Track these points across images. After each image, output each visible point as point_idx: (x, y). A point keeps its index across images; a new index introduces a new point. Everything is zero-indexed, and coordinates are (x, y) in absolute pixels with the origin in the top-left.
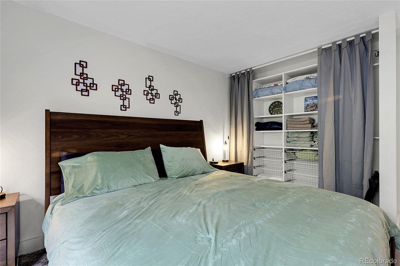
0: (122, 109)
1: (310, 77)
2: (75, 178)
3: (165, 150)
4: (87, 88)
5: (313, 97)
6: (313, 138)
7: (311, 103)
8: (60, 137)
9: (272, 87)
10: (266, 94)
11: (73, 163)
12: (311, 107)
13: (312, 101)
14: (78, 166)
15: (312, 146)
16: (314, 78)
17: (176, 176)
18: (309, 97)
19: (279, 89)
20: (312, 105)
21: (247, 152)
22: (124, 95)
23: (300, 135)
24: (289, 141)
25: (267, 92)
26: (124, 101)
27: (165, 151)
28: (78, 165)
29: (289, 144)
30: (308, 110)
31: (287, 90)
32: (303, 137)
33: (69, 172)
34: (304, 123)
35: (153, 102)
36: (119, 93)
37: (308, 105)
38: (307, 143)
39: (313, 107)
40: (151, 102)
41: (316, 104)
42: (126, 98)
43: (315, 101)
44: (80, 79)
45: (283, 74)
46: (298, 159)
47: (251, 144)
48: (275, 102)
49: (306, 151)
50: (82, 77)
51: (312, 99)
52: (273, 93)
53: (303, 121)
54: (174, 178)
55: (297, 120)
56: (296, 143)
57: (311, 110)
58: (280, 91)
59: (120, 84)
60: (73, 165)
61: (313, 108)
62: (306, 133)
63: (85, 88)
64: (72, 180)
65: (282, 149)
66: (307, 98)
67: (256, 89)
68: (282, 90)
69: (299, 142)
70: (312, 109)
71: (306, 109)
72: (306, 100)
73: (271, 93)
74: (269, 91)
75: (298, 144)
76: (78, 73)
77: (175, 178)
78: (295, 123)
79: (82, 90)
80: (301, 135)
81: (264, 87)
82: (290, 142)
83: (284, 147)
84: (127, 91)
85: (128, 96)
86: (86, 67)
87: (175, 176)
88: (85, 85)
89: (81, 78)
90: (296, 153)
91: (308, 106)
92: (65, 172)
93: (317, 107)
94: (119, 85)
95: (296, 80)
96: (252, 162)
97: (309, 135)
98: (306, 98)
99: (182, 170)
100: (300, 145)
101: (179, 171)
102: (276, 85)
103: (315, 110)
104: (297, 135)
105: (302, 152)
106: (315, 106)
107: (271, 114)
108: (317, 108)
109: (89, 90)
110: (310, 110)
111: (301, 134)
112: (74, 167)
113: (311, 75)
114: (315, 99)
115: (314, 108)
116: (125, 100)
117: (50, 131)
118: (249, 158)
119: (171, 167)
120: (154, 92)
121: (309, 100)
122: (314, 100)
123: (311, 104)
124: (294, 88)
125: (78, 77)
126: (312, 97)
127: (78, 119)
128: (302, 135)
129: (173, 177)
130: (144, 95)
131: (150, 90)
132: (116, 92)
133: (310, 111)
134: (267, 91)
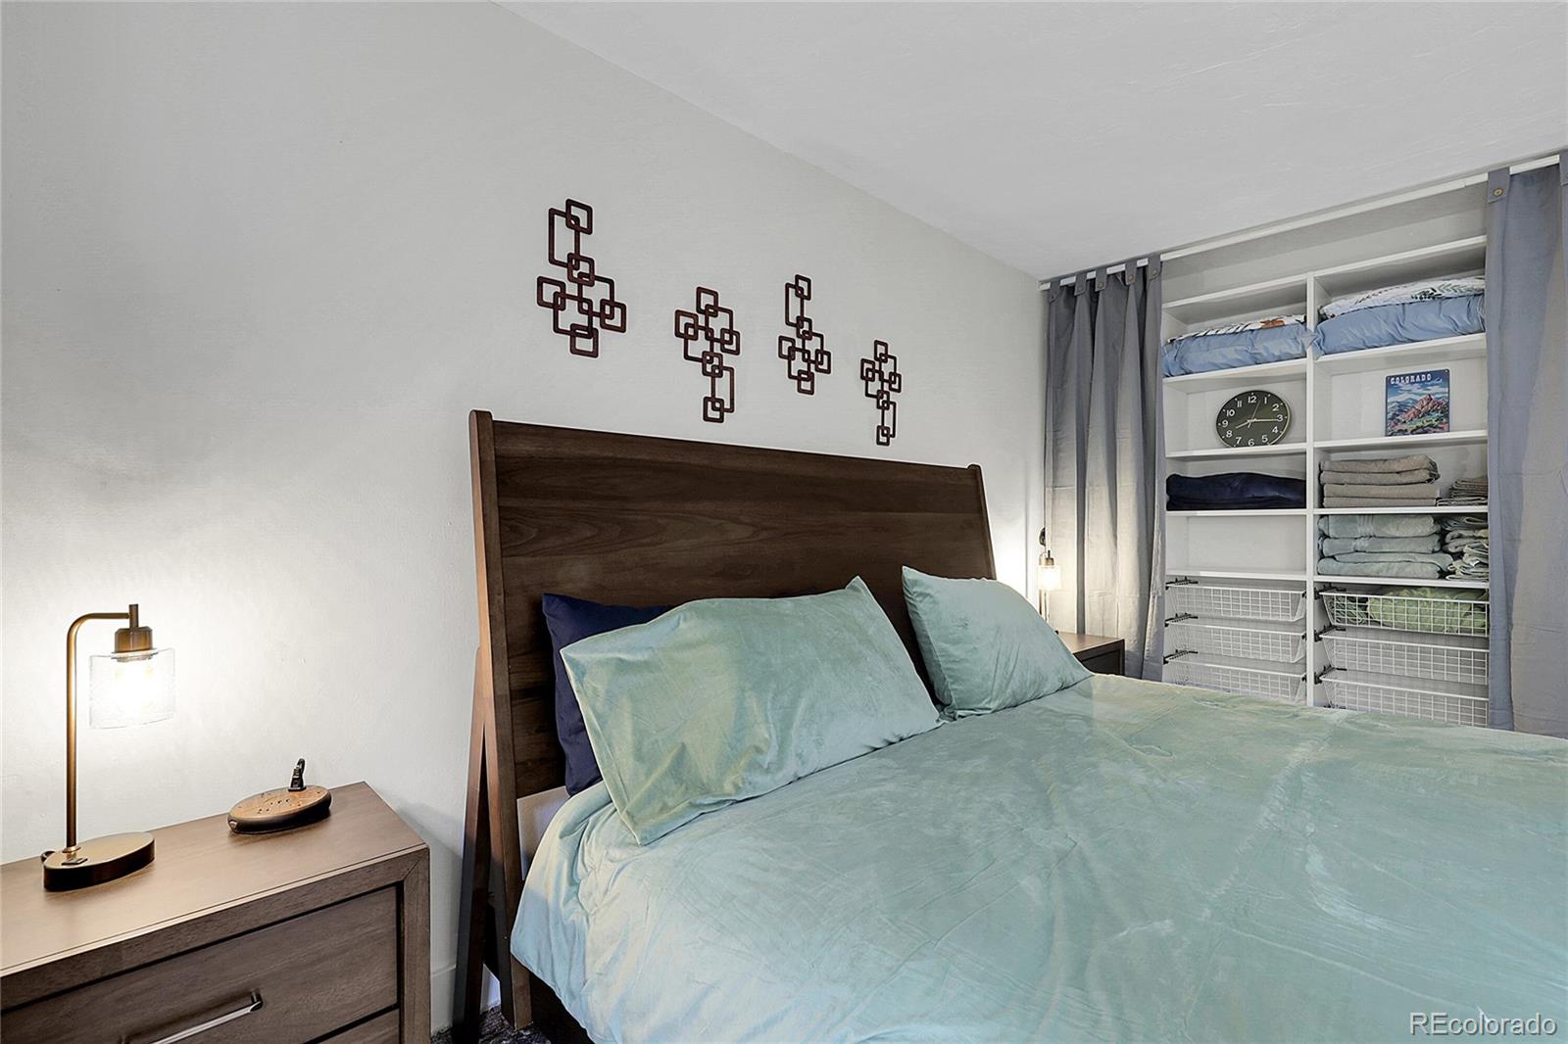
0: (709, 416)
1: (1438, 292)
2: (634, 715)
3: (927, 592)
4: (590, 321)
5: (1426, 373)
6: (1443, 543)
7: (1418, 398)
8: (534, 533)
9: (1252, 331)
10: (1224, 361)
11: (619, 651)
12: (1419, 415)
13: (1421, 391)
14: (641, 662)
15: (1443, 574)
16: (1458, 293)
17: (990, 702)
18: (1404, 376)
19: (1290, 341)
20: (1423, 407)
21: (1138, 595)
22: (717, 355)
23: (1384, 529)
24: (1331, 555)
25: (1231, 353)
26: (717, 379)
27: (928, 595)
28: (639, 657)
29: (1334, 566)
30: (1404, 427)
31: (1330, 343)
32: (1397, 535)
33: (607, 692)
34: (1405, 481)
35: (805, 385)
36: (700, 346)
37: (1402, 408)
38: (1419, 560)
39: (1428, 413)
40: (802, 387)
41: (1439, 404)
42: (721, 367)
43: (1436, 391)
44: (567, 283)
45: (1310, 279)
46: (1381, 627)
47: (1156, 565)
48: (1243, 396)
49: (1415, 592)
50: (574, 272)
51: (1421, 382)
52: (1258, 356)
53: (1398, 473)
54: (981, 712)
55: (1373, 467)
56: (1366, 560)
57: (1418, 428)
58: (1294, 348)
59: (703, 308)
60: (620, 660)
61: (1428, 418)
62: (1414, 521)
63: (583, 320)
64: (628, 726)
65: (1302, 585)
66: (1395, 377)
67: (1172, 341)
68: (1303, 346)
69: (1382, 558)
70: (1419, 424)
71: (1394, 421)
72: (1391, 385)
73: (1247, 358)
74: (1238, 348)
75: (1376, 567)
76: (561, 255)
77: (990, 709)
78: (1360, 478)
79: (574, 327)
80: (1391, 530)
81: (1213, 332)
82: (1333, 557)
83: (1311, 579)
84: (727, 337)
85: (728, 360)
86: (589, 231)
87: (986, 700)
88: (585, 306)
89: (571, 279)
90: (1368, 603)
91: (1401, 411)
92: (590, 693)
93: (1447, 416)
94: (697, 311)
95: (1369, 303)
96: (1159, 637)
97: (1428, 529)
98: (1391, 377)
99: (1008, 677)
100: (1388, 570)
101: (998, 681)
102: (1273, 325)
103: (1436, 427)
104: (1372, 528)
105: (1398, 596)
106: (1437, 411)
107: (1231, 443)
108: (1444, 420)
109: (597, 330)
110: (1415, 427)
111: (1390, 525)
112: (622, 666)
113: (1448, 283)
114: (1435, 382)
115: (1433, 418)
116: (720, 375)
117: (499, 507)
118: (1149, 623)
119: (967, 665)
120: (813, 345)
121: (1409, 387)
122: (1432, 385)
123: (1415, 402)
124: (1364, 334)
125: (560, 274)
126: (1420, 374)
127: (588, 453)
128: (1398, 529)
129: (980, 705)
130: (780, 357)
131: (798, 336)
132: (689, 341)
133: (1412, 433)
134: (1233, 349)
